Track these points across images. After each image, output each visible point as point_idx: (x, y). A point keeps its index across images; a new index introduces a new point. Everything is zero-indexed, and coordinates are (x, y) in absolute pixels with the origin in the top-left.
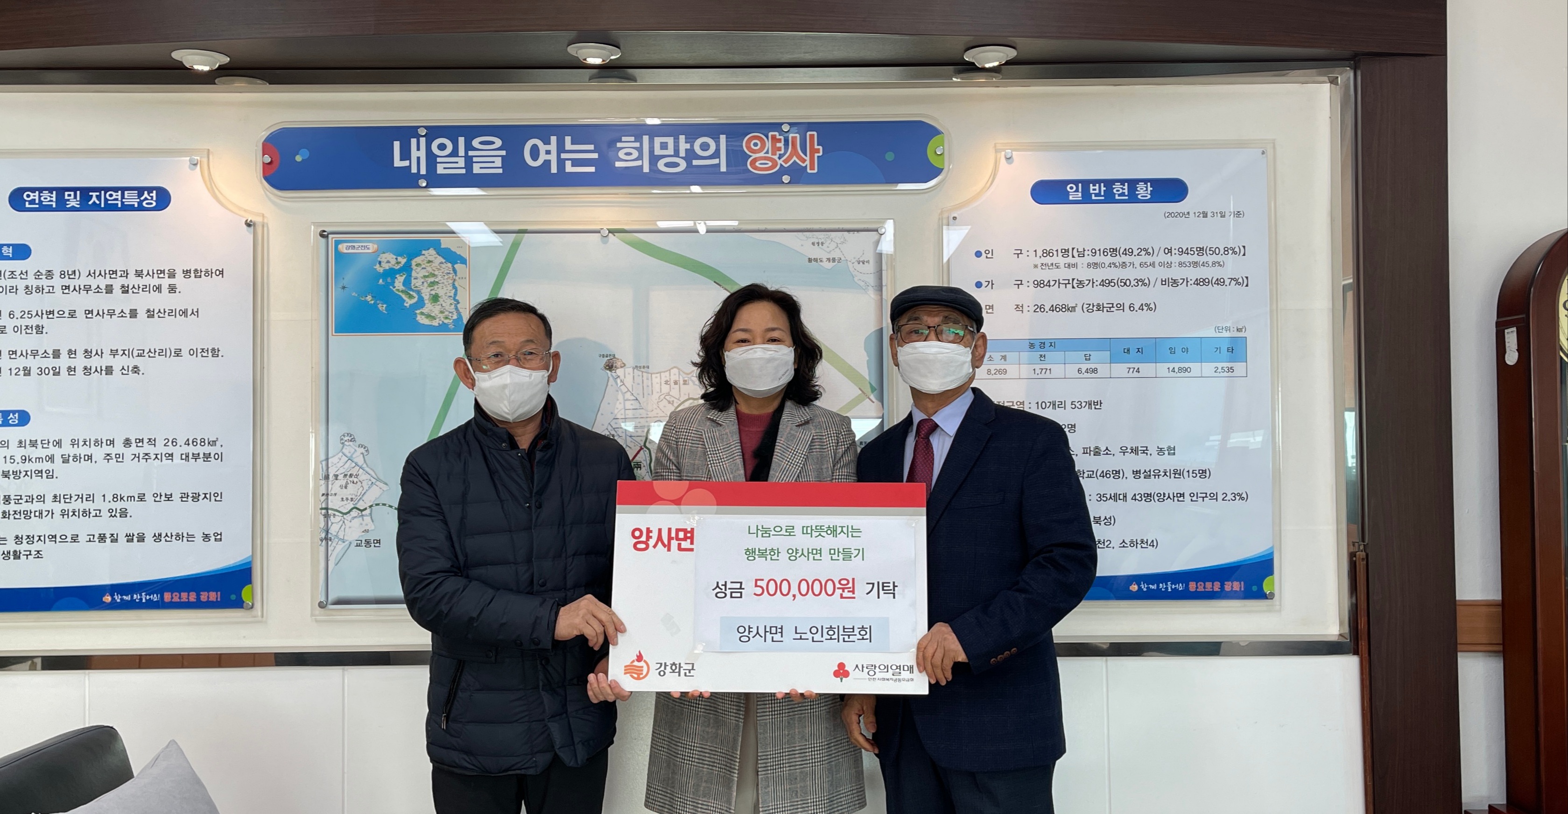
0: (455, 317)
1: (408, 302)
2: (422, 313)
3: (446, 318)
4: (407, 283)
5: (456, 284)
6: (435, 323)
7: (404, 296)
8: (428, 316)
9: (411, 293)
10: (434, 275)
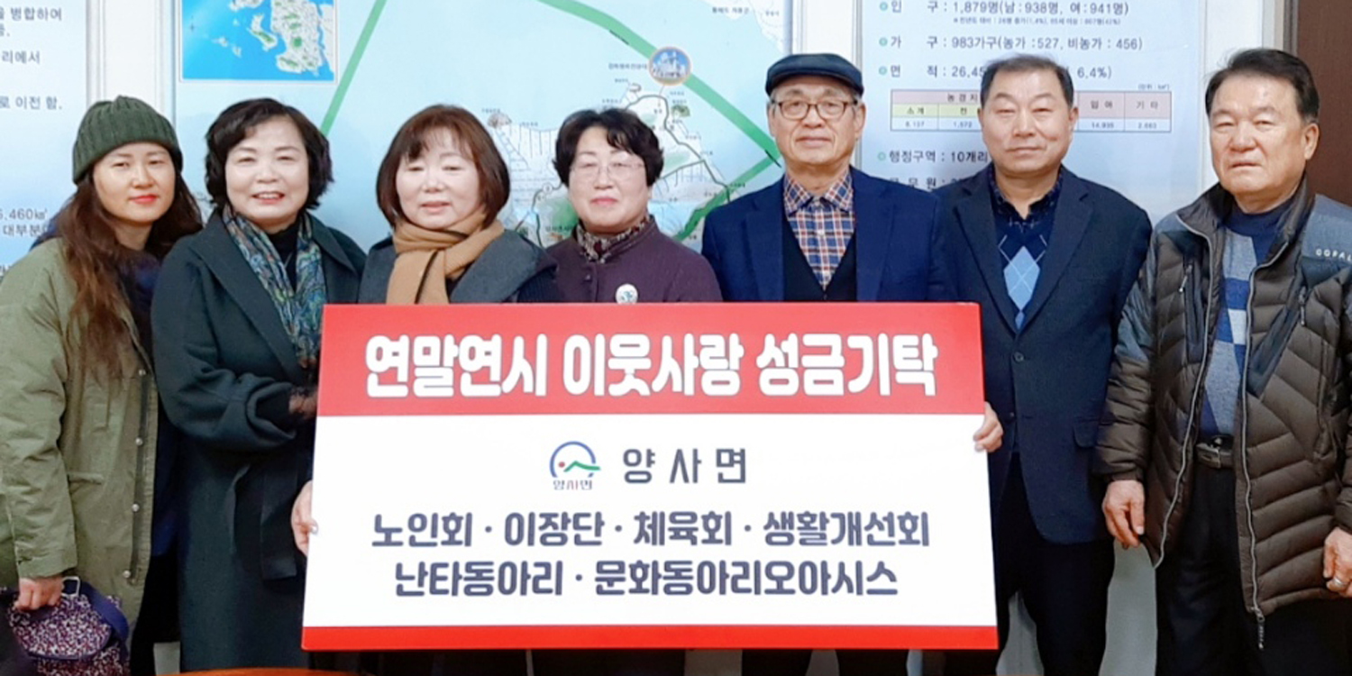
0: (320, 63)
1: (267, 46)
2: (282, 59)
3: (310, 64)
4: (266, 24)
5: (322, 27)
6: (298, 70)
7: (262, 39)
8: (289, 62)
9: (270, 35)
10: (295, 16)
